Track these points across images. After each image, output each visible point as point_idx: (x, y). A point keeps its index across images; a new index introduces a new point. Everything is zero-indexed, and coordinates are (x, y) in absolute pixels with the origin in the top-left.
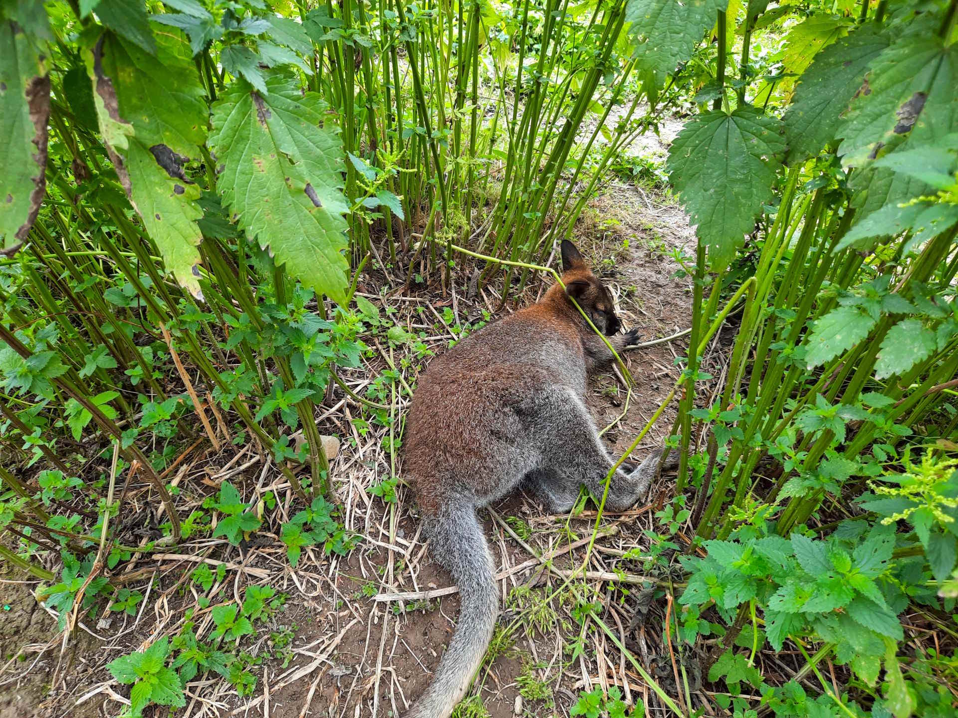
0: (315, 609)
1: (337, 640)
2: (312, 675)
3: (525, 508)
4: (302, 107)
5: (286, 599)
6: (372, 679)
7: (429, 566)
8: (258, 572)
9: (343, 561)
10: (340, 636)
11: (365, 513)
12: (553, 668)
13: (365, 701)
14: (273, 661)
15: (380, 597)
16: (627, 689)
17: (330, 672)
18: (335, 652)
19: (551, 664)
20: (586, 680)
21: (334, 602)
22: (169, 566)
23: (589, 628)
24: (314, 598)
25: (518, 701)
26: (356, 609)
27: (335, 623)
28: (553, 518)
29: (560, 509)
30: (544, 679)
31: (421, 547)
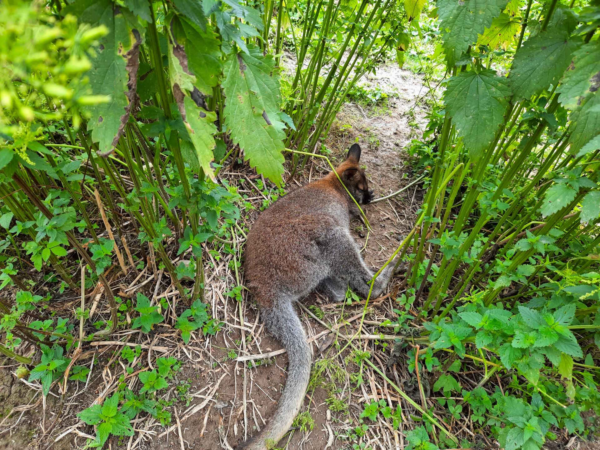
0: (200, 369)
1: (217, 387)
2: (204, 409)
3: (319, 300)
4: (263, 63)
5: (182, 364)
6: (242, 408)
7: (266, 338)
8: (161, 349)
9: (213, 338)
10: (218, 384)
11: (223, 308)
12: (345, 392)
13: (239, 422)
14: (178, 403)
15: (240, 359)
16: (389, 400)
17: (215, 406)
18: (217, 394)
19: (344, 390)
20: (366, 397)
21: (211, 364)
22: (104, 349)
23: (364, 367)
24: (199, 362)
25: (328, 412)
26: (225, 367)
27: (214, 376)
28: (335, 305)
29: (340, 300)
30: (341, 399)
31: (259, 327)
